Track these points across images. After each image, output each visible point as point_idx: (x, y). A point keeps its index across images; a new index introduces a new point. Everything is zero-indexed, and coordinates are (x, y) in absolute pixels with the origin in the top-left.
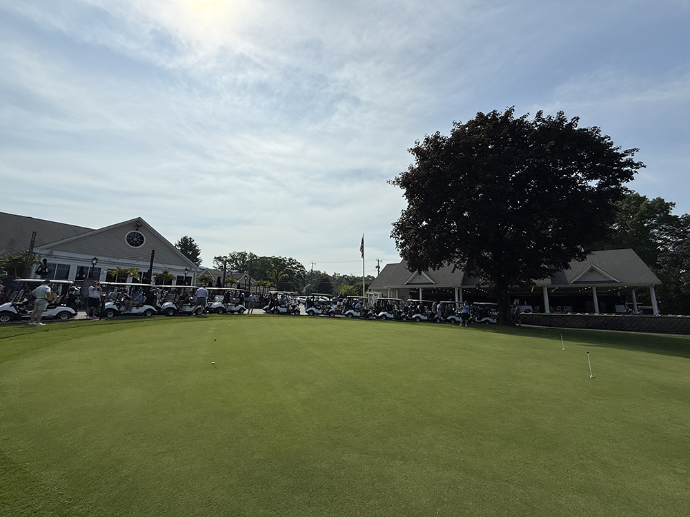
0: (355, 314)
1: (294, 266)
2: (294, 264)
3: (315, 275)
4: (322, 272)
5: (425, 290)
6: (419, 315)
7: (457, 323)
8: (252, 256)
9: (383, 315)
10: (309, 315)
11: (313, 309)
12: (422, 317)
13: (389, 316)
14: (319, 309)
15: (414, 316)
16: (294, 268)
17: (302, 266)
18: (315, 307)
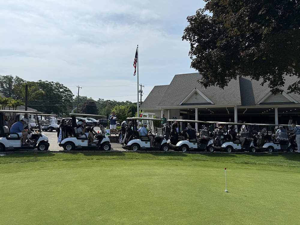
0: (143, 144)
1: (61, 90)
2: (61, 88)
4: (88, 98)
8: (19, 80)
9: (184, 145)
11: (73, 139)
12: (235, 146)
16: (61, 92)
17: (69, 91)
18: (77, 136)
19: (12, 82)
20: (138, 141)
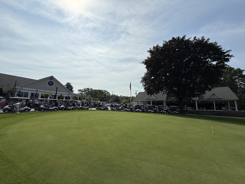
0: (128, 110)
1: (106, 93)
2: (106, 92)
3: (114, 96)
4: (116, 95)
5: (153, 102)
6: (151, 110)
7: (164, 113)
8: (91, 89)
10: (112, 110)
12: (152, 111)
13: (140, 110)
14: (115, 108)
15: (149, 111)
16: (106, 94)
17: (109, 93)
18: (114, 107)
19: (89, 90)
20: (127, 109)
